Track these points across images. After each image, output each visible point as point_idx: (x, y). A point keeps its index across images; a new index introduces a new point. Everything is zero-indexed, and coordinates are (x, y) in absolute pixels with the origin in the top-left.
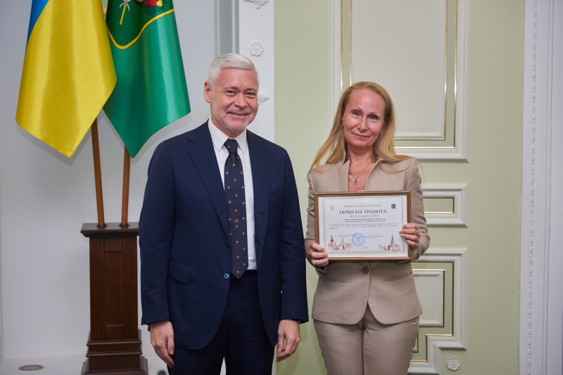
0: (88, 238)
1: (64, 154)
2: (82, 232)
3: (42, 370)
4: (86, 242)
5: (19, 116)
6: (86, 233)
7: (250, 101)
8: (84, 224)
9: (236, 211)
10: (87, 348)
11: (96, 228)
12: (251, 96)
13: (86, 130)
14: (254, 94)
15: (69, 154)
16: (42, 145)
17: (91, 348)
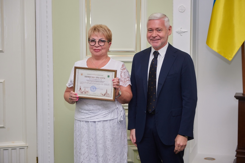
0: (238, 100)
1: (228, 59)
2: (235, 97)
3: (215, 160)
4: (237, 102)
5: (208, 42)
6: (237, 97)
7: (159, 34)
8: (236, 93)
9: (152, 83)
10: (236, 153)
11: (242, 95)
12: (159, 31)
13: (239, 48)
14: (161, 30)
15: (230, 59)
16: (217, 55)
17: (238, 153)
